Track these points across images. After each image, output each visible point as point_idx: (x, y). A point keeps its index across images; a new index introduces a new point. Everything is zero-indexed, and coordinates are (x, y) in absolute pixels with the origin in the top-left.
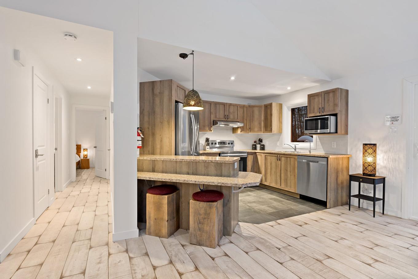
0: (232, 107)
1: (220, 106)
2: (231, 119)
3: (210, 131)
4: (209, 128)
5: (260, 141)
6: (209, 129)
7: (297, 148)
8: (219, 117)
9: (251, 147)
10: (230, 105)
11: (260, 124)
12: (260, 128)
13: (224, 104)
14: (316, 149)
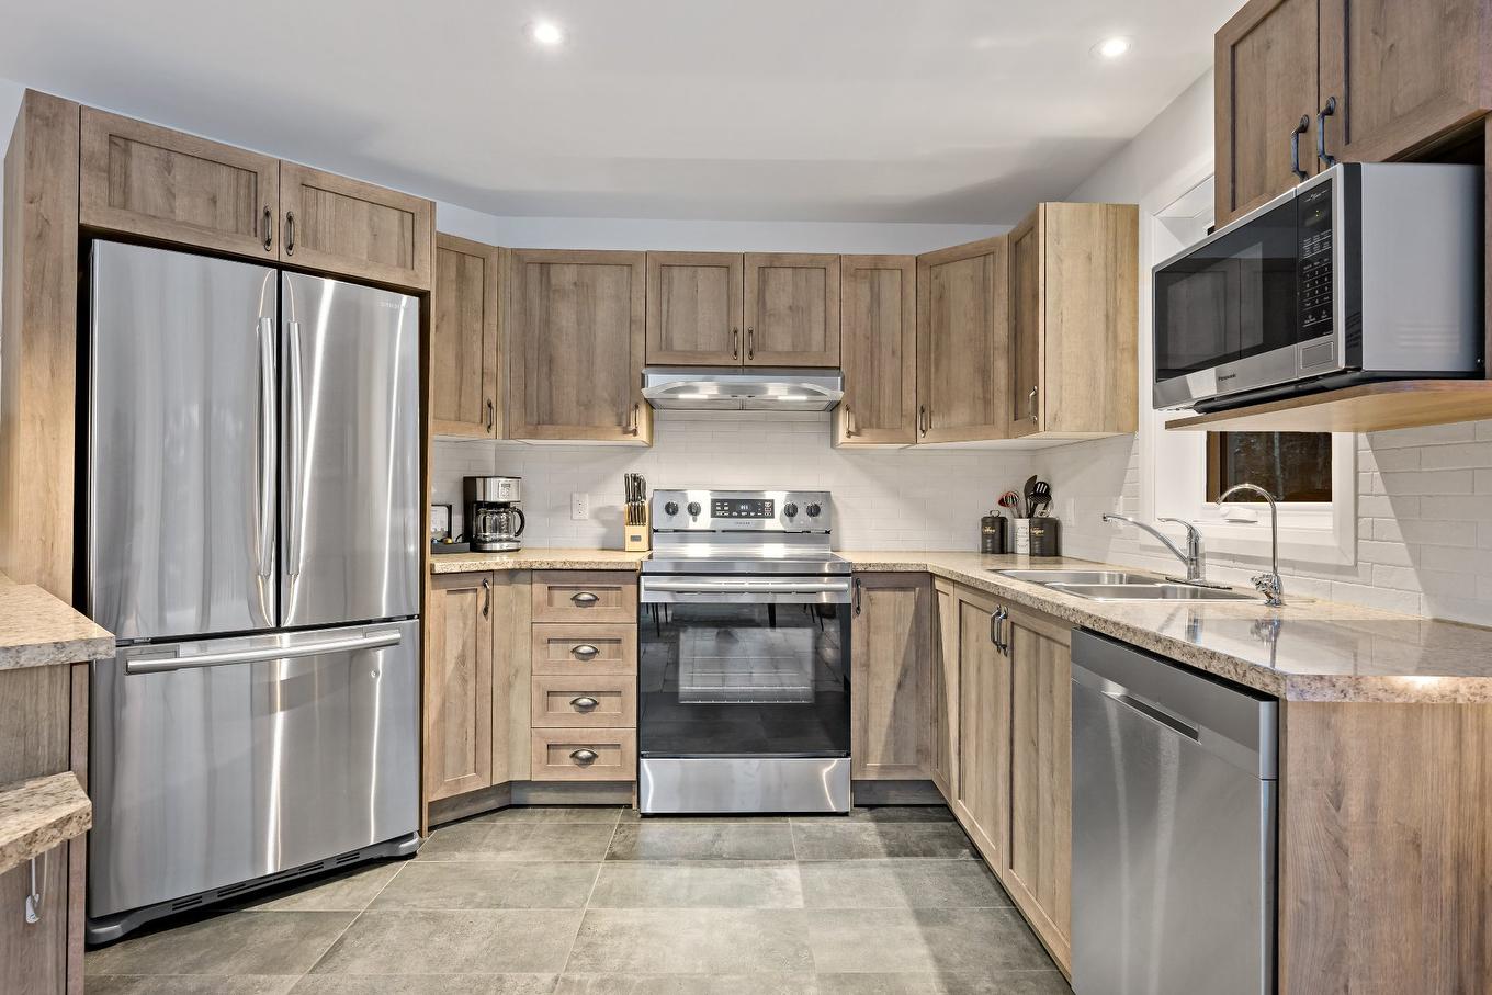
0: (782, 280)
1: (694, 277)
2: (779, 353)
3: (626, 432)
4: (619, 416)
5: (1038, 493)
6: (619, 424)
7: (1205, 547)
8: (688, 347)
9: (973, 537)
10: (770, 264)
11: (984, 373)
12: (987, 402)
13: (723, 264)
14: (1353, 570)
